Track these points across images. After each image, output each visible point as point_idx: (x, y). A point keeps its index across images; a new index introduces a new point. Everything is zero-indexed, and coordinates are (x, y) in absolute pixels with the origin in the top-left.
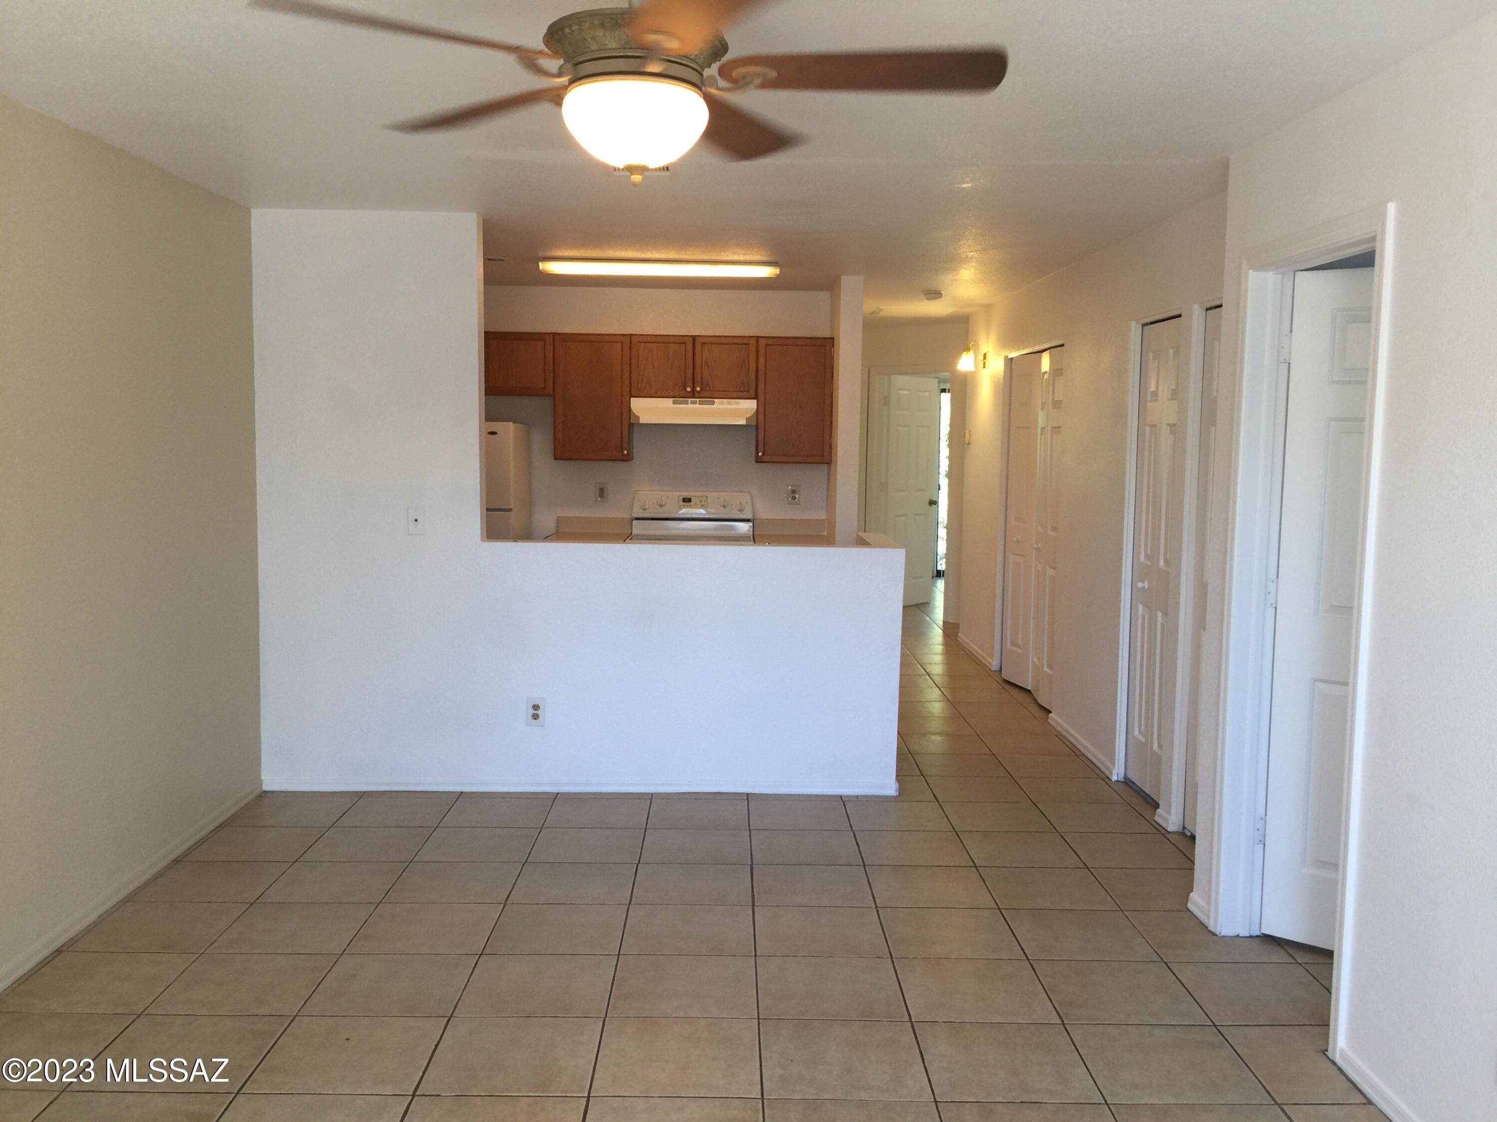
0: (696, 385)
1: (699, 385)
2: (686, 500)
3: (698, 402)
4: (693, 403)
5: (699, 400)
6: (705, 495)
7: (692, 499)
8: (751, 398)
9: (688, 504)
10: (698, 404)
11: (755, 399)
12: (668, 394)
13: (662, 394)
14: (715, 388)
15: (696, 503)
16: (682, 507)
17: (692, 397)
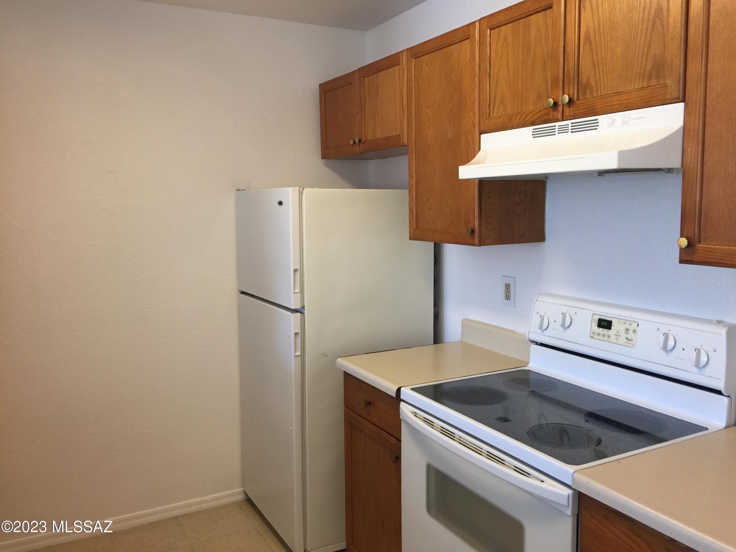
0: (566, 90)
1: (571, 91)
2: (603, 323)
3: (570, 128)
4: (563, 130)
5: (572, 123)
6: (635, 320)
7: (613, 324)
8: (674, 99)
9: (605, 331)
10: (570, 131)
11: (684, 101)
12: (525, 118)
13: (517, 120)
14: (601, 92)
15: (618, 332)
16: (596, 336)
17: (560, 117)
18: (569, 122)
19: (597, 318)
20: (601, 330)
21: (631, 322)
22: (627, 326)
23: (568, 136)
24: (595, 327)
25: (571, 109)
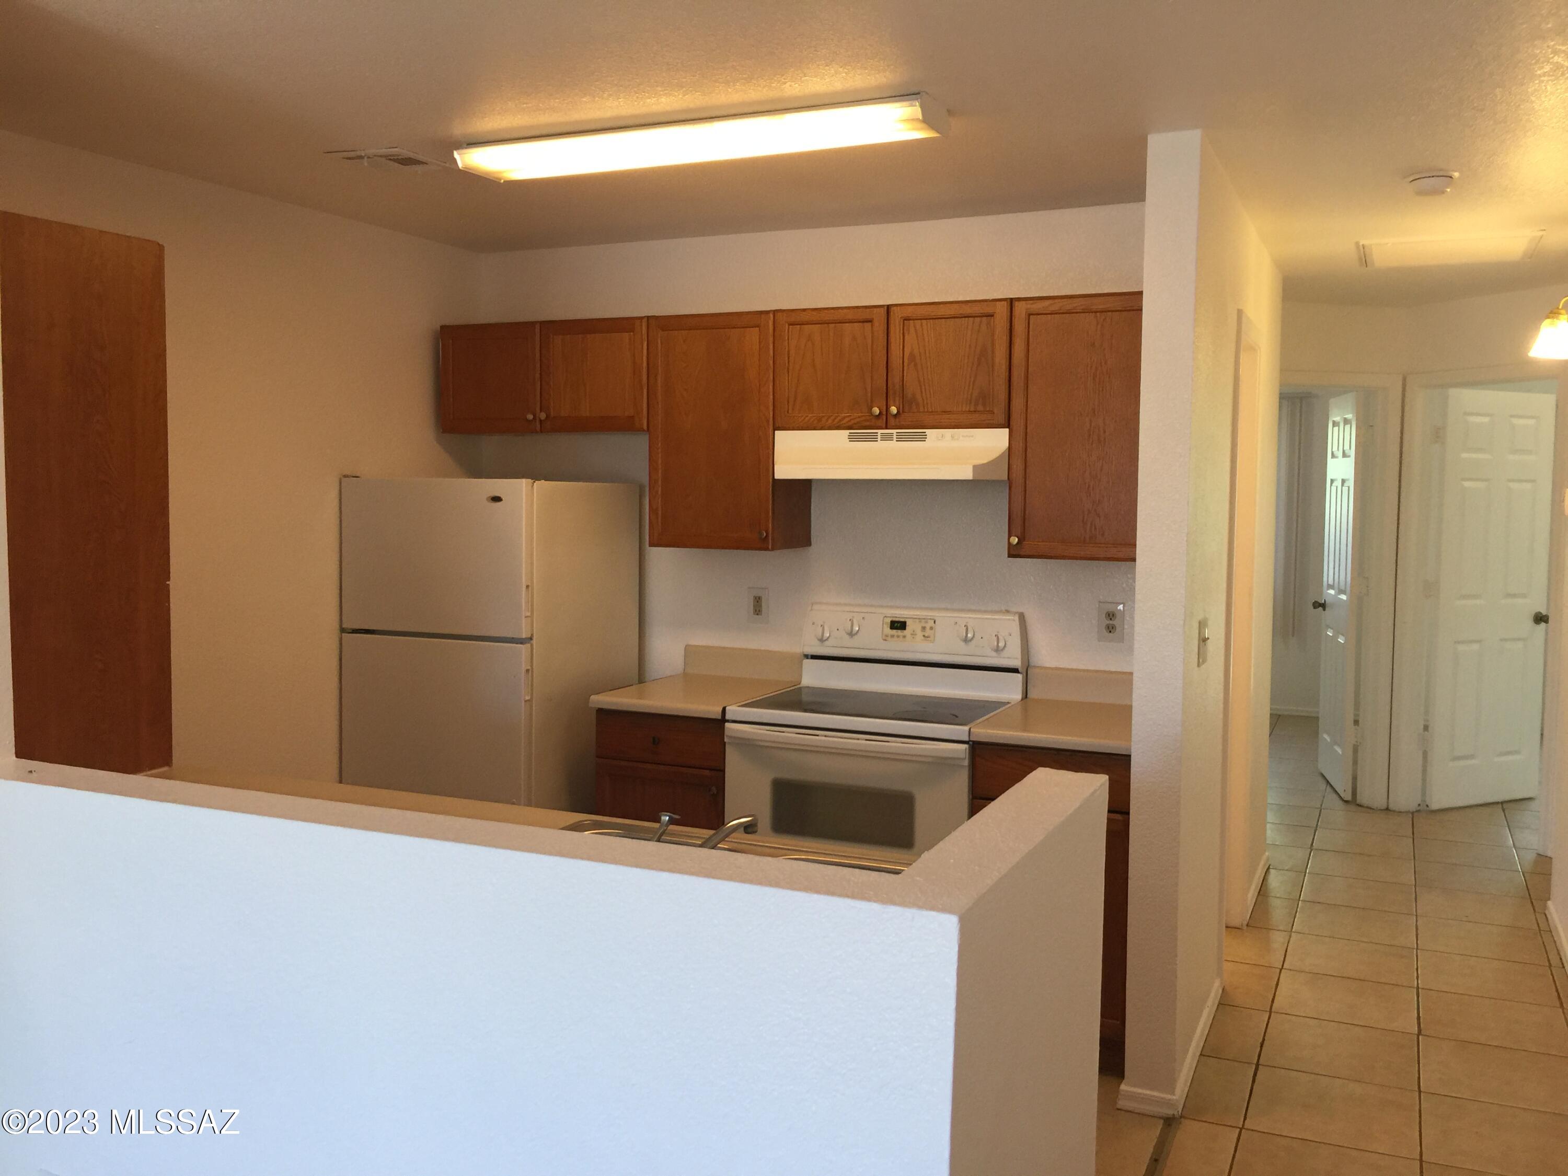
0: (891, 402)
1: (897, 403)
2: (896, 625)
3: (895, 437)
4: (887, 438)
5: (897, 433)
6: (932, 618)
7: (907, 624)
8: (1000, 425)
9: (899, 632)
10: (895, 439)
11: (1008, 427)
12: (840, 421)
13: (830, 421)
14: (928, 408)
15: (914, 631)
16: (889, 638)
17: (884, 426)
18: (894, 431)
19: (889, 620)
20: (894, 632)
21: (926, 620)
22: (924, 625)
23: (894, 444)
24: (888, 630)
25: (897, 420)
